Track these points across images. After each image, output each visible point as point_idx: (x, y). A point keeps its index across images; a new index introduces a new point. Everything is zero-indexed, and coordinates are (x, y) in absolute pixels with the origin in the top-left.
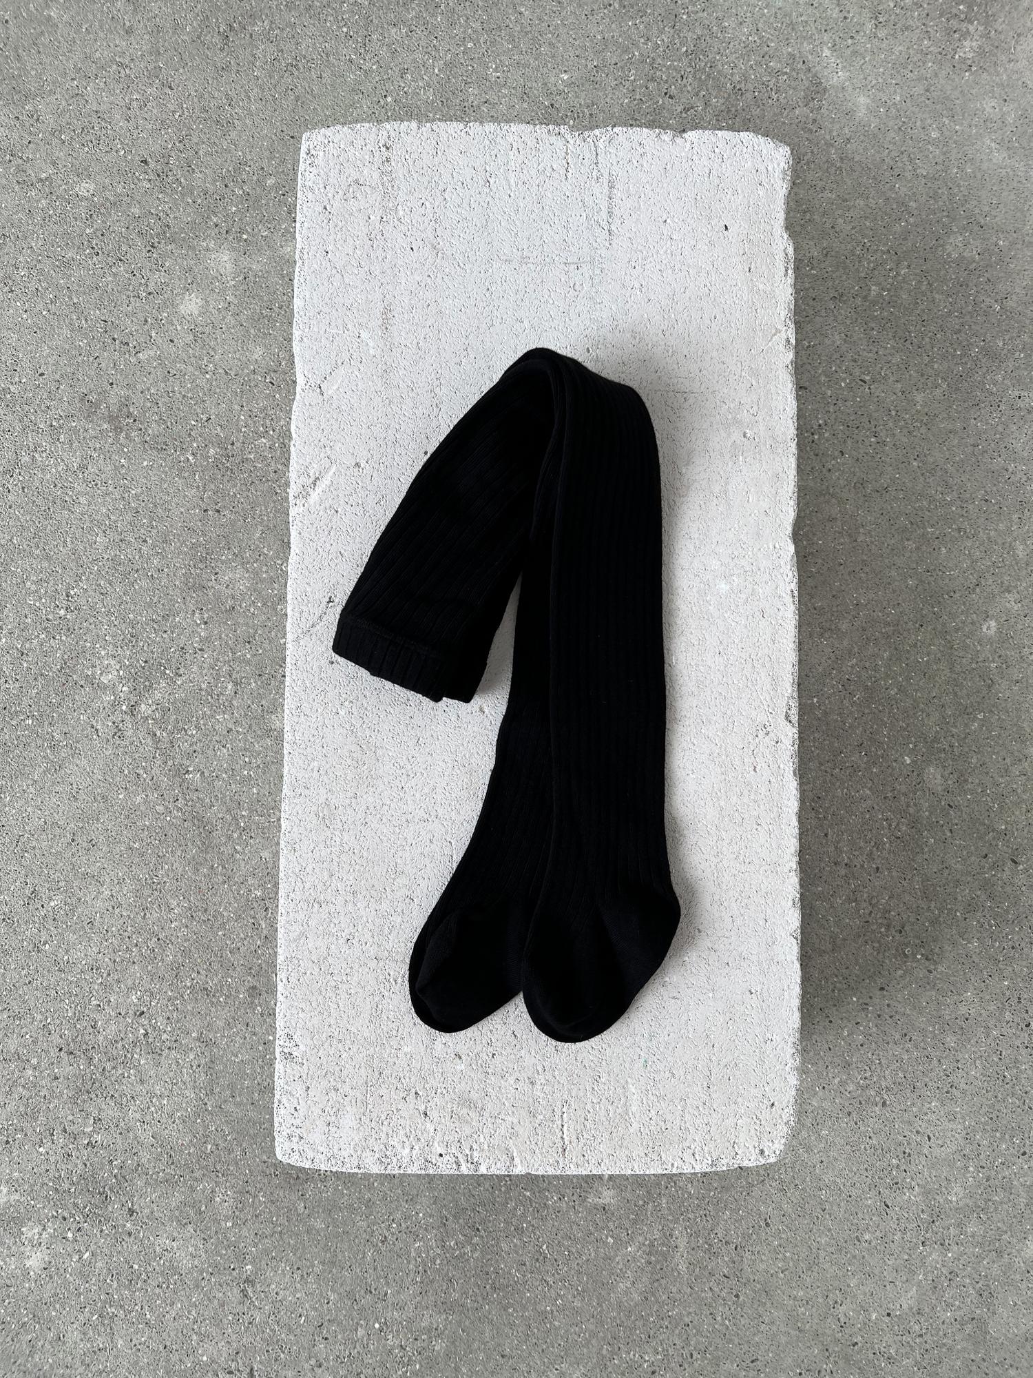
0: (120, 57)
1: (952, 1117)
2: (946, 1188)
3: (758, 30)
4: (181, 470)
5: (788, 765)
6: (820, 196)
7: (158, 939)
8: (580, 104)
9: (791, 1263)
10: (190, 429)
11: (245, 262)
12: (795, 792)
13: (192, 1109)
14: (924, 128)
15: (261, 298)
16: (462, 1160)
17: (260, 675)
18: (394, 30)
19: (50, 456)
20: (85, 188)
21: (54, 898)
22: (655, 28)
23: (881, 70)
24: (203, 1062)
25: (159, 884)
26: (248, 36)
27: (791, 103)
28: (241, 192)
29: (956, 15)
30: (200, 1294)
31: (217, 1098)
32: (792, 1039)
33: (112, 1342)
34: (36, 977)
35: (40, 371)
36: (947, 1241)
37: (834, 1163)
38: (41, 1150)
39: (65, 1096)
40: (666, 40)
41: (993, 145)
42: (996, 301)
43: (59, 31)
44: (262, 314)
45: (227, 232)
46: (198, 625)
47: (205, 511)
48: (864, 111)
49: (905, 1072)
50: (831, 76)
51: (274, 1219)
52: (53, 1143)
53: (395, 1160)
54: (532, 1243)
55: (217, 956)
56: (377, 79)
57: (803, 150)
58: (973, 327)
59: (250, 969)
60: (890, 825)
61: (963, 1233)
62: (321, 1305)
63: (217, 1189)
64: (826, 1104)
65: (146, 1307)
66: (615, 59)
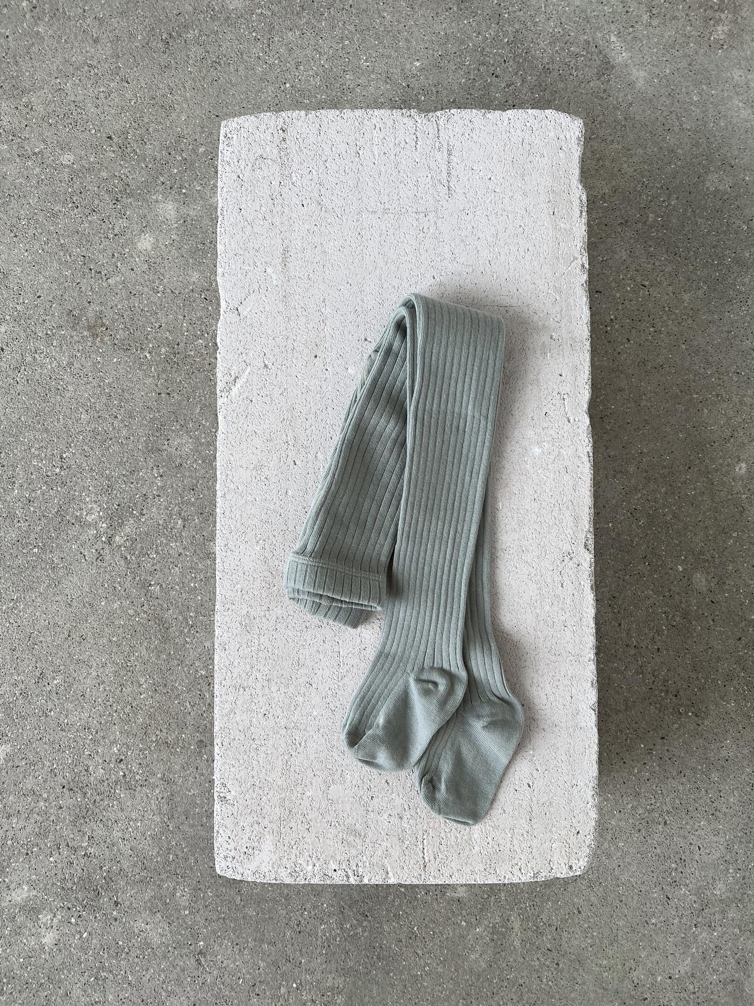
0: (90, 60)
1: (717, 833)
2: (713, 885)
3: (561, 24)
4: (142, 364)
5: (587, 583)
6: (610, 147)
7: (132, 707)
8: (429, 84)
9: (597, 940)
10: (147, 334)
11: (184, 210)
12: (592, 602)
13: (158, 830)
14: (688, 93)
15: (197, 237)
16: (350, 873)
17: (201, 513)
18: (291, 33)
19: (46, 357)
20: (67, 158)
21: (56, 677)
22: (484, 25)
23: (655, 50)
24: (166, 795)
25: (131, 666)
26: (183, 41)
27: (587, 77)
28: (180, 158)
29: (711, 7)
30: (167, 963)
31: (176, 821)
32: (592, 784)
33: (105, 997)
34: (44, 735)
35: (38, 294)
36: (713, 924)
37: (628, 867)
38: (51, 859)
39: (67, 821)
40: (492, 33)
41: (740, 104)
42: (744, 223)
43: (45, 42)
44: (197, 247)
45: (171, 188)
46: (156, 478)
47: (159, 394)
48: (642, 82)
49: (680, 799)
50: (617, 56)
51: (219, 908)
52: (60, 854)
53: (302, 874)
54: (406, 926)
55: (174, 718)
56: (279, 71)
57: (596, 113)
58: (727, 242)
59: (198, 728)
60: (667, 617)
61: (725, 917)
62: (254, 970)
63: (178, 887)
64: (622, 824)
65: (129, 972)
66: (454, 50)
